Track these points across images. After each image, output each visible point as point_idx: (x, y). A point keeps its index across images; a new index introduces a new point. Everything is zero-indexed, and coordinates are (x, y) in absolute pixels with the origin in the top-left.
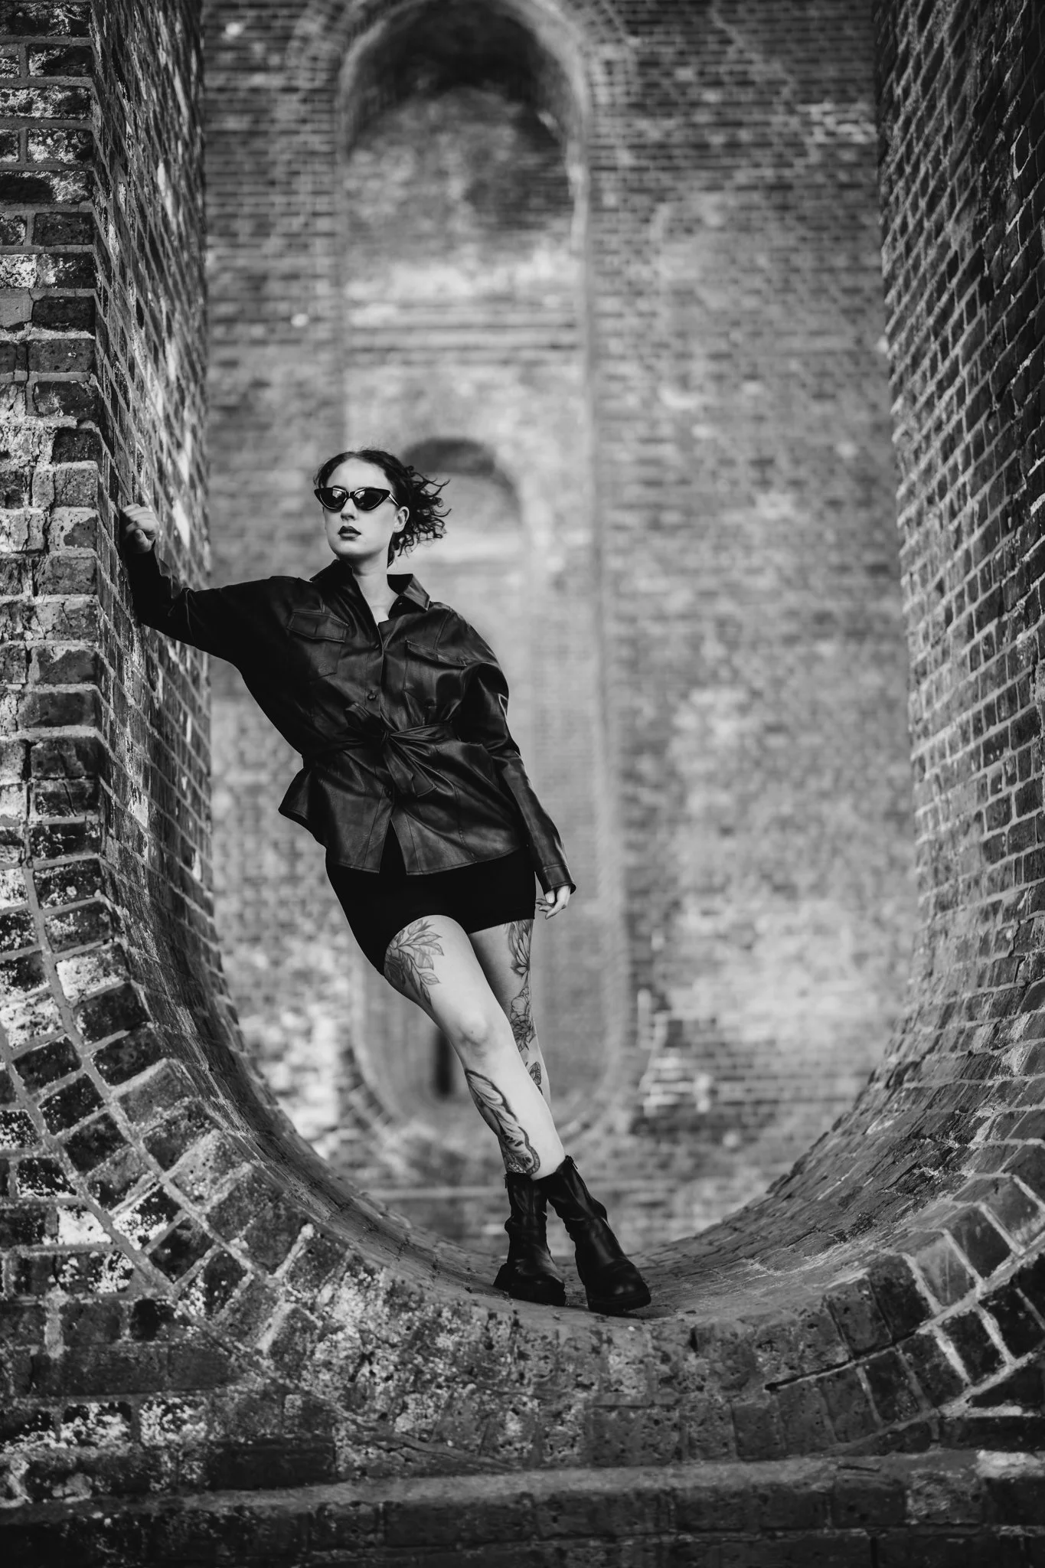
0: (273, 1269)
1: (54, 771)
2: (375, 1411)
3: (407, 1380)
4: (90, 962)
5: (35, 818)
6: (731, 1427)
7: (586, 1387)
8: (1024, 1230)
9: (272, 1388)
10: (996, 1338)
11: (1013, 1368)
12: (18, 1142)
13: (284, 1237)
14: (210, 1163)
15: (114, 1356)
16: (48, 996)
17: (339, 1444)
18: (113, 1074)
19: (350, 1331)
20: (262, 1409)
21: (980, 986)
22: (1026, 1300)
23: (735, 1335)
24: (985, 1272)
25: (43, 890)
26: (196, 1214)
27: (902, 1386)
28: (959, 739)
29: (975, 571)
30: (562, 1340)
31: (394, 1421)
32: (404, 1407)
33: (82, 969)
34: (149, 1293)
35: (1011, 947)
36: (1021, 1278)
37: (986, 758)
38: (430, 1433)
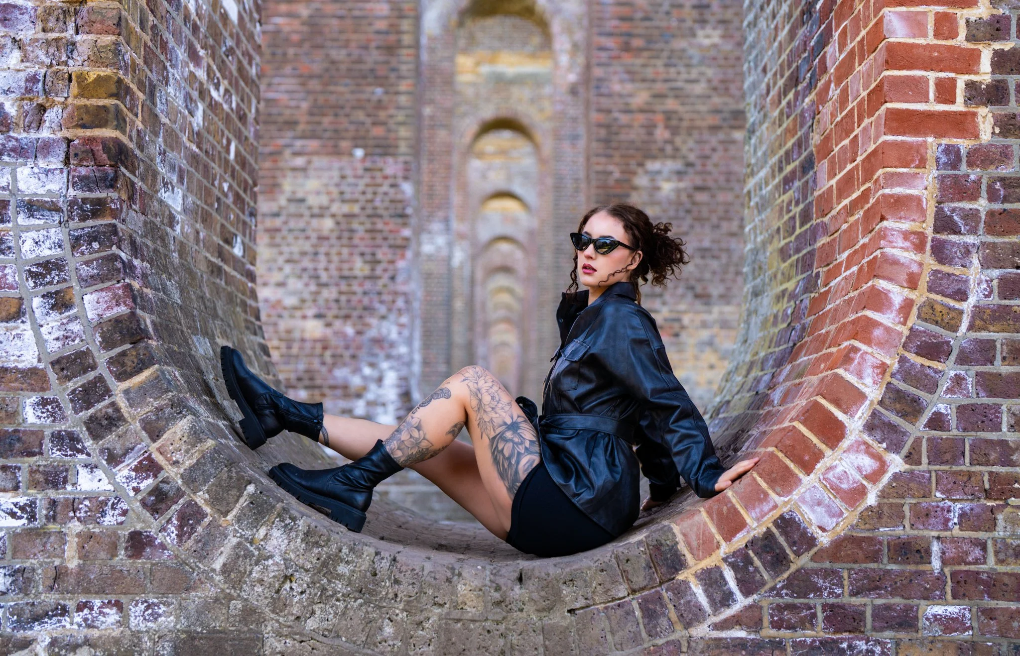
0: (226, 514)
1: (86, 160)
2: (292, 614)
3: (316, 595)
4: (106, 296)
5: (72, 192)
6: (541, 637)
7: (441, 605)
8: (758, 510)
9: (222, 596)
10: (732, 584)
11: (742, 605)
12: (51, 419)
13: (234, 492)
14: (184, 439)
15: (113, 569)
16: (76, 318)
17: (266, 635)
18: (120, 374)
19: (277, 559)
20: (214, 609)
21: (769, 347)
22: (755, 559)
23: (548, 575)
24: (728, 537)
25: (76, 242)
26: (173, 474)
27: (664, 614)
28: (770, 177)
29: (784, 56)
30: (425, 573)
31: (306, 622)
32: (313, 613)
33: (101, 300)
34: (139, 527)
35: (789, 320)
36: (752, 543)
37: (784, 188)
38: (330, 631)
